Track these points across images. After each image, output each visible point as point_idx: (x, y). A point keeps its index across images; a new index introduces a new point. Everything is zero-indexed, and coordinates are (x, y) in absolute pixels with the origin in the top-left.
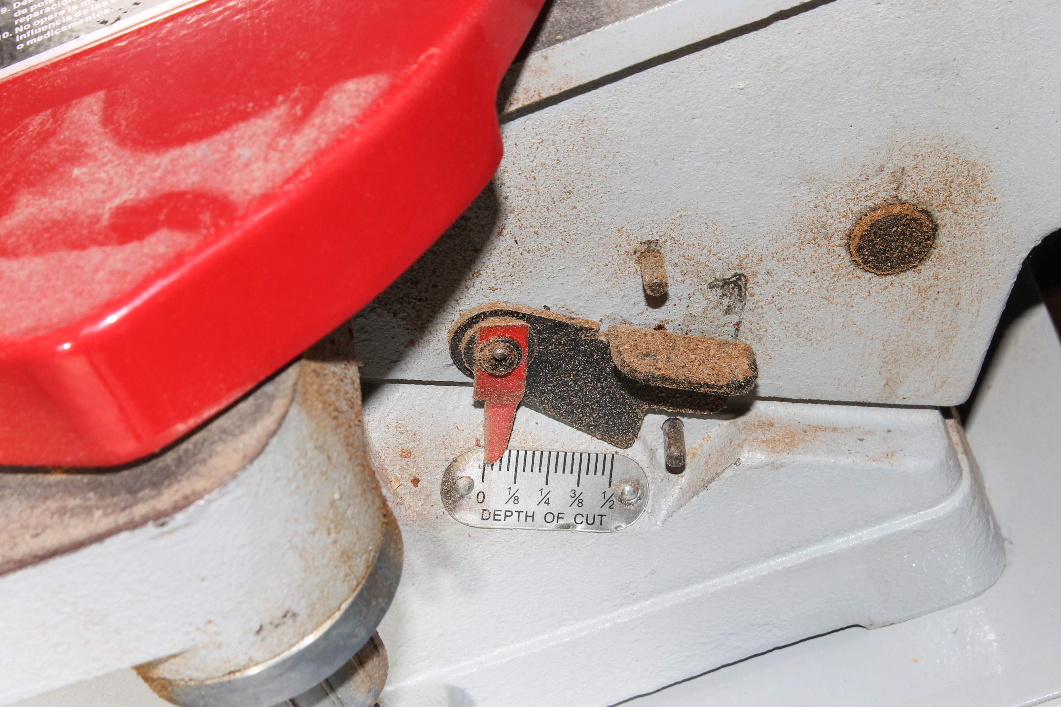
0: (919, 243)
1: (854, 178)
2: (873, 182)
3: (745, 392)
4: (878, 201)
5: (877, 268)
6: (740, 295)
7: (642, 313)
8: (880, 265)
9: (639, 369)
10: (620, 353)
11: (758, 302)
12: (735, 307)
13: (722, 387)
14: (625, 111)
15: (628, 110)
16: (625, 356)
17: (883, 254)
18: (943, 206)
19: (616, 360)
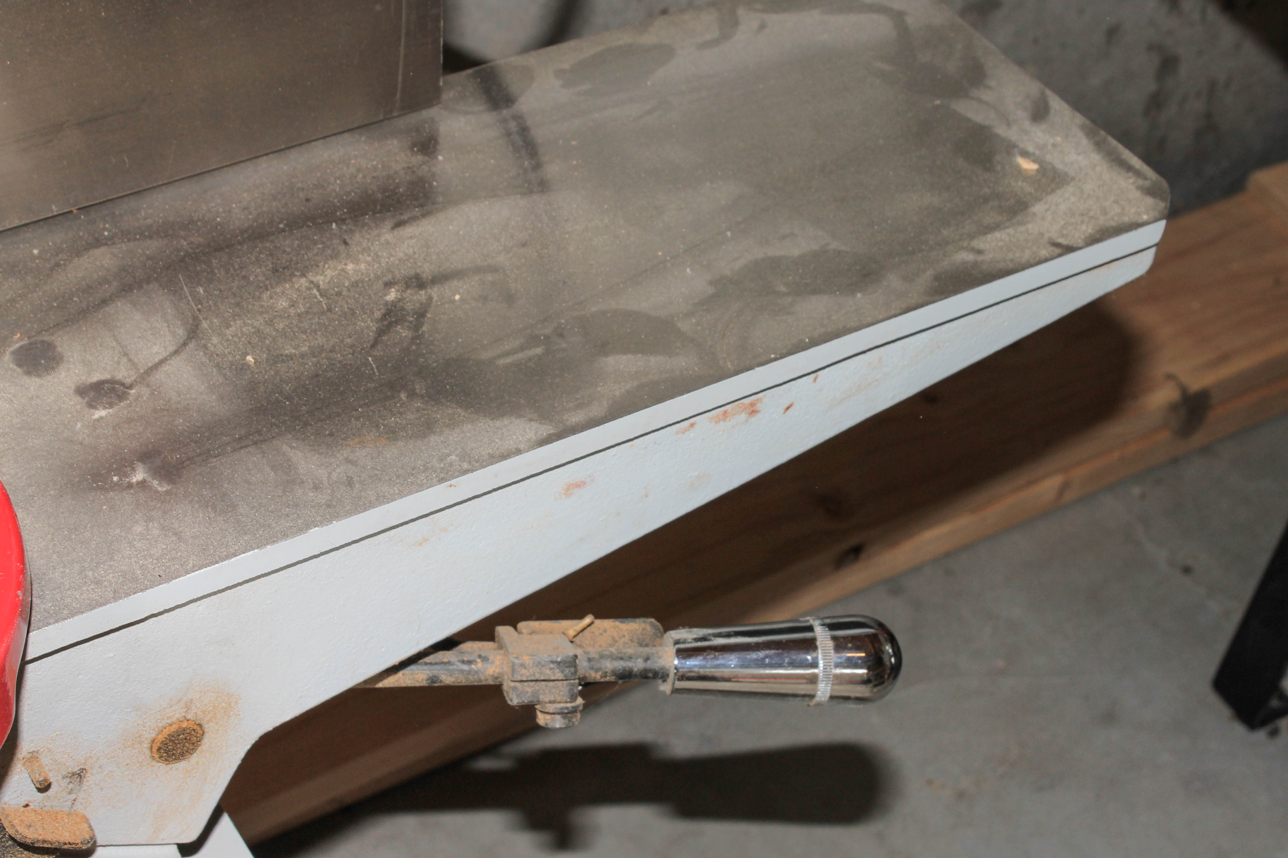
0: (193, 744)
1: (163, 706)
2: (174, 708)
3: (89, 845)
4: (174, 719)
5: (166, 760)
6: (80, 782)
7: (18, 797)
8: (168, 759)
9: (28, 836)
10: (13, 826)
11: (90, 785)
12: (75, 790)
13: (78, 844)
14: (40, 673)
15: (42, 672)
16: (18, 828)
17: (172, 751)
18: (210, 721)
19: (10, 831)
